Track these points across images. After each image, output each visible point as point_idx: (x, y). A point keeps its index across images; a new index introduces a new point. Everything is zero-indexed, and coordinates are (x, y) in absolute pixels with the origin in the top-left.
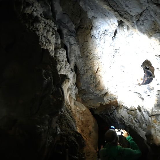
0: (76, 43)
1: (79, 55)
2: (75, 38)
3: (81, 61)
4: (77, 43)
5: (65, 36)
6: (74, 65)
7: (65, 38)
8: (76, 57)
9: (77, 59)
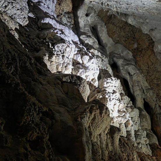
0: (138, 72)
1: (146, 87)
2: (136, 67)
3: (151, 94)
4: (140, 72)
5: (121, 68)
6: (143, 102)
7: (122, 71)
8: (143, 90)
9: (146, 94)
